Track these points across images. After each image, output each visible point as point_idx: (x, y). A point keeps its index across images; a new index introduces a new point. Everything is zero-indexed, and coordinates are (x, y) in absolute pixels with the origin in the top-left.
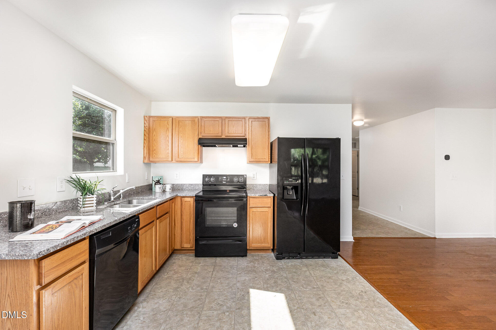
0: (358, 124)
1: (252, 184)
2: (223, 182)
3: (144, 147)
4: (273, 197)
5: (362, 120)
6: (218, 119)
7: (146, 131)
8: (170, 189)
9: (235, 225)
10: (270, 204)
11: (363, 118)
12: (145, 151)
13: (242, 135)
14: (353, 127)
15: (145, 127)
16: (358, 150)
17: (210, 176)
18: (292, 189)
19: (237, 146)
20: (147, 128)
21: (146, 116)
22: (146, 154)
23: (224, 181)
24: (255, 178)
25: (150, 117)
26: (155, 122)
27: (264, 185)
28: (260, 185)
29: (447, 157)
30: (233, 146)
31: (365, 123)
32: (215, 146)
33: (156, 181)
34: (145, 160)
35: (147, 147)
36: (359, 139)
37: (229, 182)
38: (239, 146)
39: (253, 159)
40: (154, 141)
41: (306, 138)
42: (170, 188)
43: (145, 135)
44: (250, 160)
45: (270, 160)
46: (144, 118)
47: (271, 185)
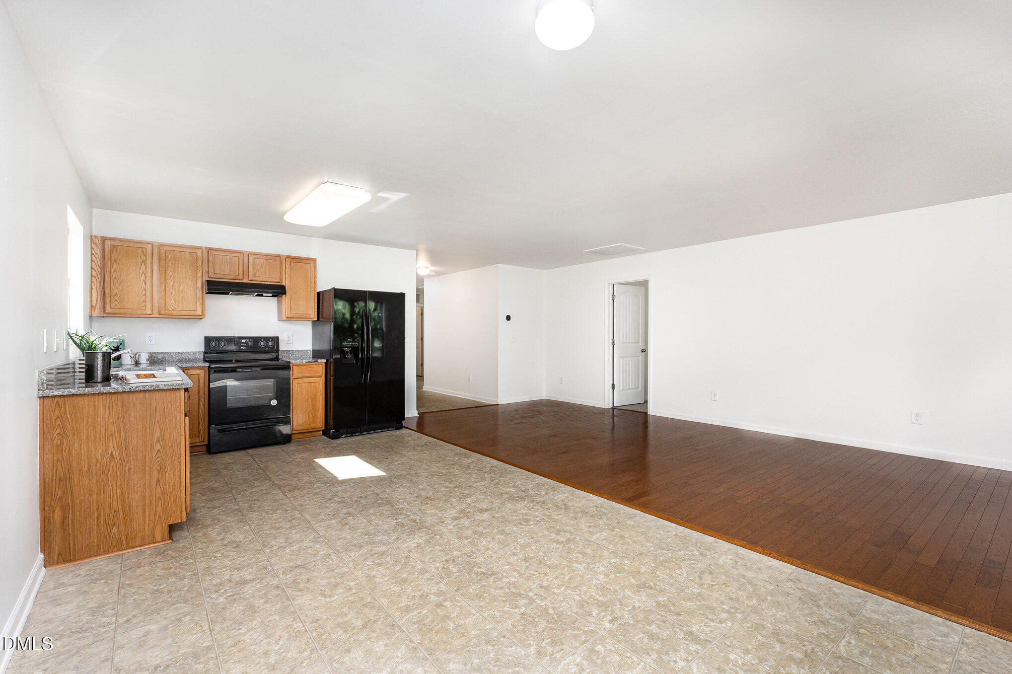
0: (423, 272)
1: (286, 351)
2: (242, 348)
3: (92, 289)
4: (324, 363)
5: (427, 268)
6: (238, 255)
7: (97, 263)
8: (148, 360)
9: (274, 403)
10: (321, 372)
11: (428, 264)
12: (93, 296)
13: (276, 281)
14: (417, 275)
15: (92, 254)
16: (422, 305)
17: (218, 339)
18: (351, 352)
19: (262, 295)
20: (97, 256)
21: (96, 237)
22: (97, 301)
23: (243, 346)
24: (291, 342)
25: (105, 238)
26: (115, 247)
27: (305, 350)
28: (298, 351)
29: (508, 318)
30: (258, 295)
31: (431, 271)
32: (228, 294)
33: (113, 348)
34: (93, 312)
35: (98, 290)
36: (423, 289)
37: (251, 347)
38: (264, 295)
39: (292, 315)
40: (114, 280)
41: (368, 291)
42: (148, 358)
43: (92, 268)
44: (289, 316)
45: (316, 316)
46: (92, 240)
47: (315, 350)
